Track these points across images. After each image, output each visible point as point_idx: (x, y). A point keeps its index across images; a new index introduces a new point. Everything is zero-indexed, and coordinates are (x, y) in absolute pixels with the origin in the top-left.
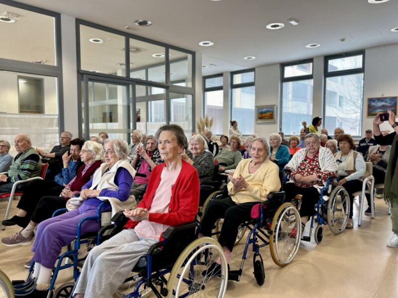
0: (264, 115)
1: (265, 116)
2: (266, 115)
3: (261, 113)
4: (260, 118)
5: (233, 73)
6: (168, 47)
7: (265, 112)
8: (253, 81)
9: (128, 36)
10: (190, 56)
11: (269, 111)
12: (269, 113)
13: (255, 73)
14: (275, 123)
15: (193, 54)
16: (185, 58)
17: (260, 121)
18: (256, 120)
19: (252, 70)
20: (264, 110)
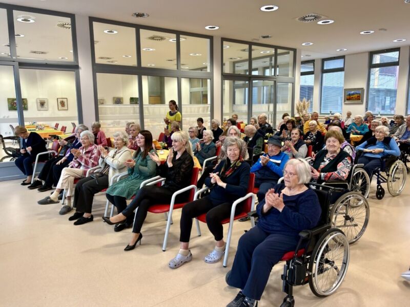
0: (352, 96)
1: (353, 98)
2: (354, 96)
3: (349, 95)
4: (347, 100)
5: (324, 60)
6: (276, 48)
7: (353, 94)
8: (342, 66)
9: (250, 44)
10: (292, 53)
11: (357, 94)
12: (356, 95)
13: (344, 60)
14: (362, 103)
15: (295, 50)
16: (288, 53)
17: (347, 102)
18: (345, 101)
19: (343, 57)
20: (352, 92)
